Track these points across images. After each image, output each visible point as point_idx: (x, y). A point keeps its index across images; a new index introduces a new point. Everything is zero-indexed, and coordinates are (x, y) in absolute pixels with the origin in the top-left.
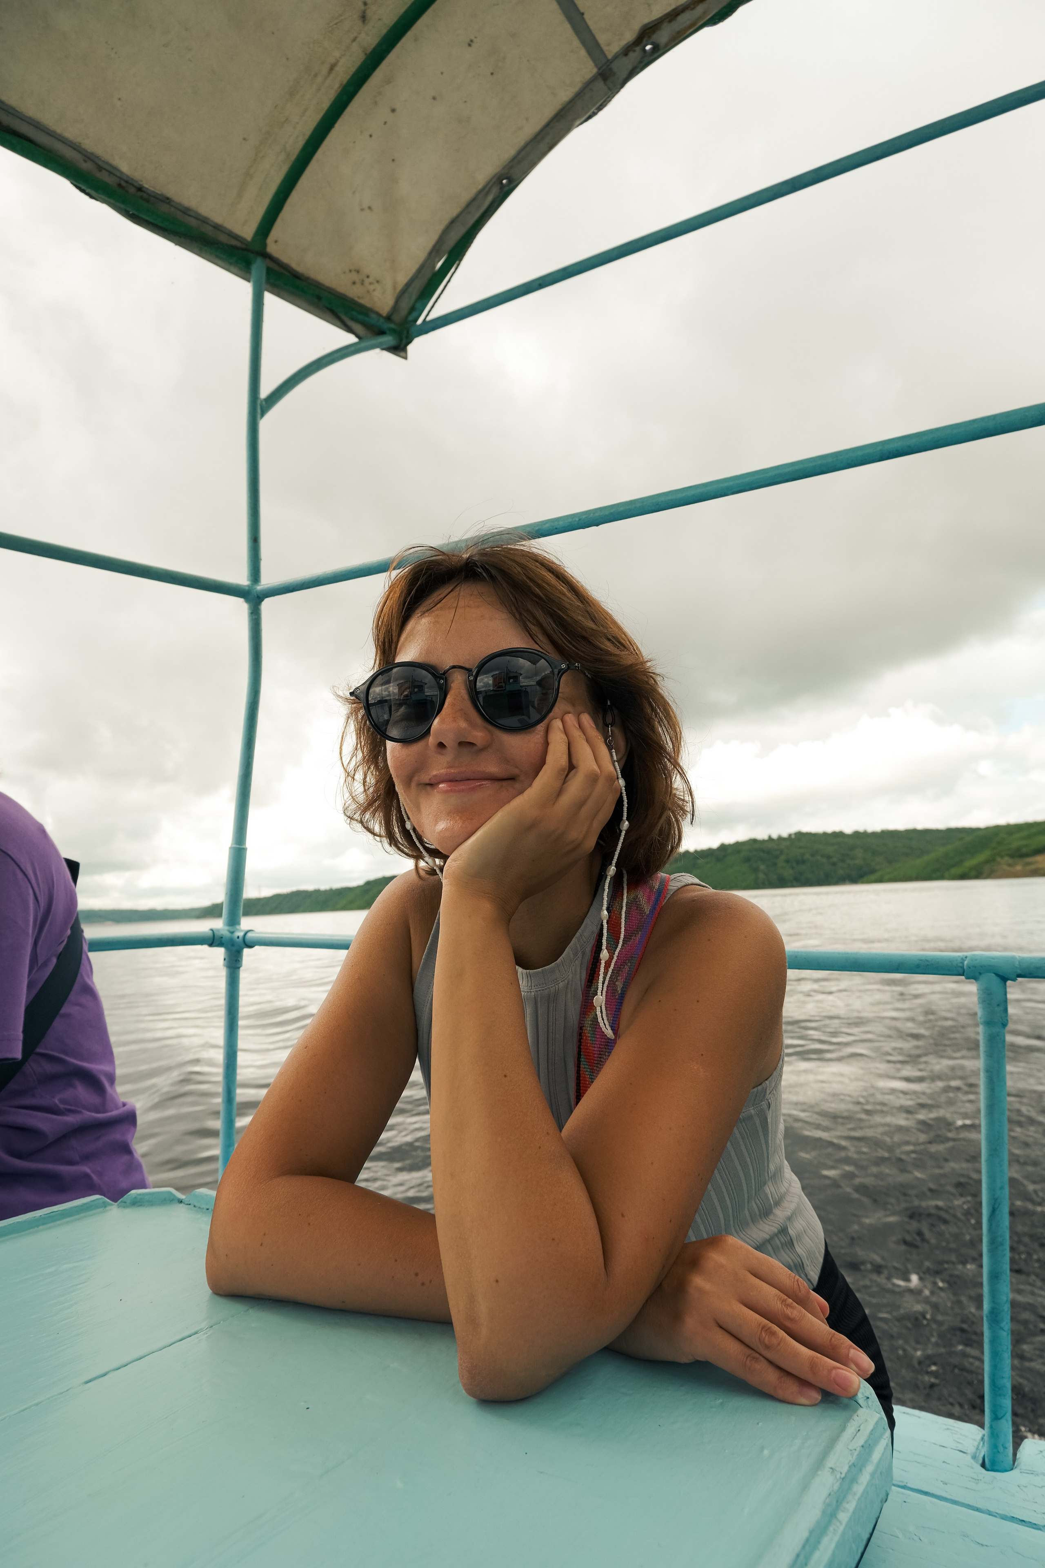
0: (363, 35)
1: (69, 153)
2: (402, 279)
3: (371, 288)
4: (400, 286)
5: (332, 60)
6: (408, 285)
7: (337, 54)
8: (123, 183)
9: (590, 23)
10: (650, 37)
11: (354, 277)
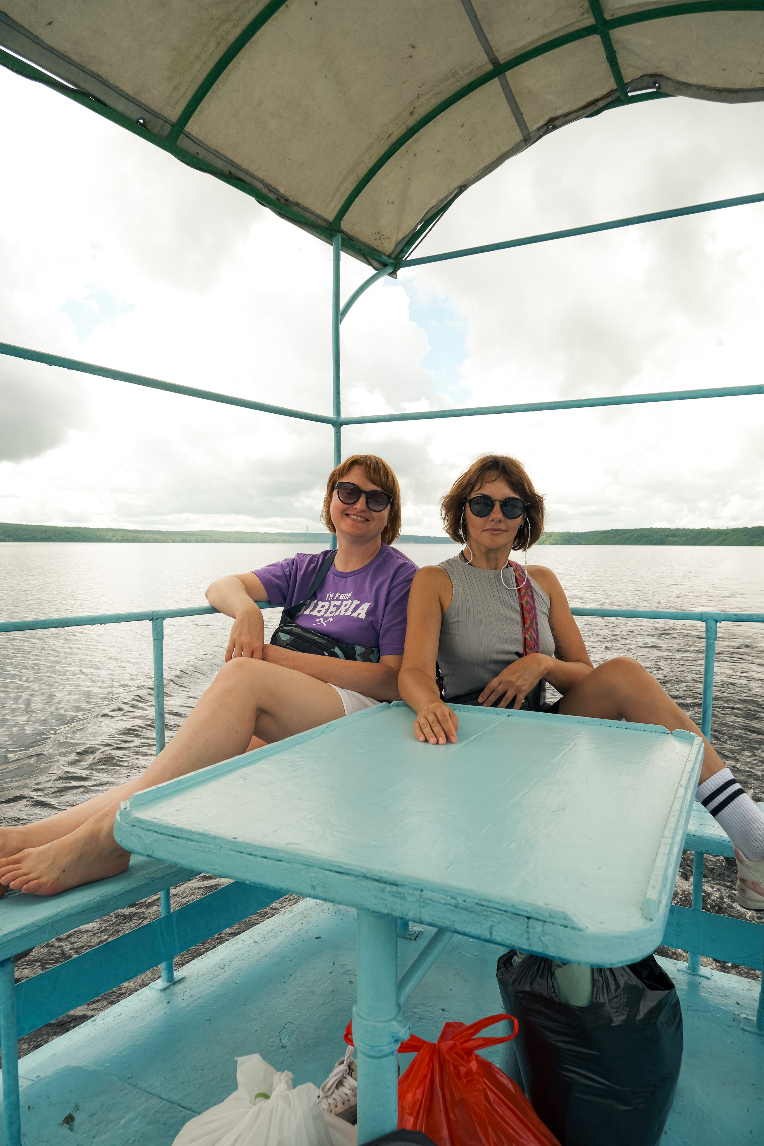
0: (409, 120)
1: (259, 185)
2: (400, 236)
3: (384, 241)
4: (399, 240)
5: (390, 132)
6: (403, 239)
7: (394, 129)
8: (279, 198)
9: (526, 119)
10: (552, 122)
11: (377, 236)
